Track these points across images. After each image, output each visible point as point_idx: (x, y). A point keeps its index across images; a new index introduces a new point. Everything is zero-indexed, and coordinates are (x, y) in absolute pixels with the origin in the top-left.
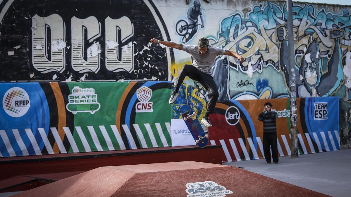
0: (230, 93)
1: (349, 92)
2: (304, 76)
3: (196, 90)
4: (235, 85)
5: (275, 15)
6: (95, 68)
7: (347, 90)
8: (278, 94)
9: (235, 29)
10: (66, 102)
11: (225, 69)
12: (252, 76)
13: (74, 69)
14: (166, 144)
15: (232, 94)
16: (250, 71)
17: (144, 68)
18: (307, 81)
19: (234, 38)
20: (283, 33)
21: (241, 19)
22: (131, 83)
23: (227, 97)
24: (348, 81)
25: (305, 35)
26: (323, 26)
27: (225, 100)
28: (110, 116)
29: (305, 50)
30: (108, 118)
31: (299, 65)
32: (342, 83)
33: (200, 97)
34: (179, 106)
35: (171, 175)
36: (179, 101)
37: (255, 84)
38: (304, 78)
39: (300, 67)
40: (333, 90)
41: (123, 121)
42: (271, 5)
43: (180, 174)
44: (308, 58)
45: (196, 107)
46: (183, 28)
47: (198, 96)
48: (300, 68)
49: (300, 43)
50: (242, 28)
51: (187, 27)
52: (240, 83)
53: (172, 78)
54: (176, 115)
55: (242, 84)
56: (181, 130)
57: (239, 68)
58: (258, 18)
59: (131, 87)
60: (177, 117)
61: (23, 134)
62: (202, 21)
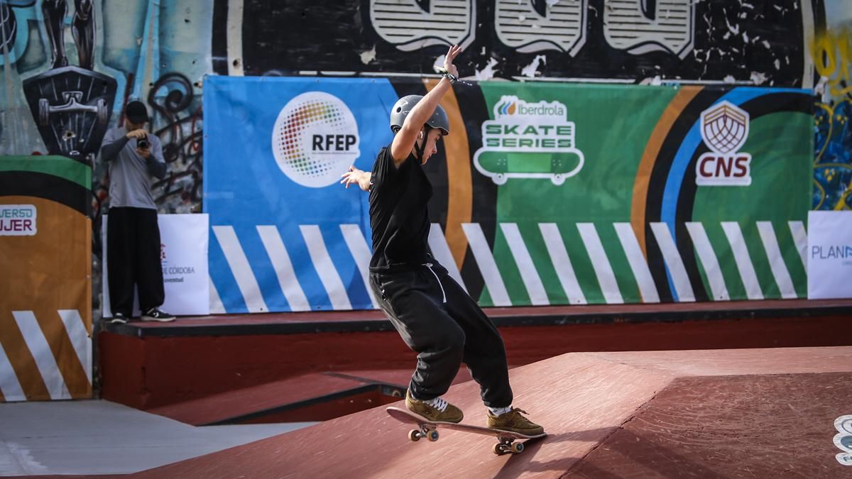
6: (570, 39)
10: (475, 143)
13: (504, 39)
14: (787, 291)
17: (726, 45)
22: (684, 89)
28: (612, 194)
30: (606, 201)
34: (835, 171)
35: (788, 387)
36: (835, 155)
41: (653, 212)
43: (820, 386)
53: (817, 79)
54: (825, 198)
56: (838, 248)
59: (684, 102)
60: (828, 205)
61: (333, 240)
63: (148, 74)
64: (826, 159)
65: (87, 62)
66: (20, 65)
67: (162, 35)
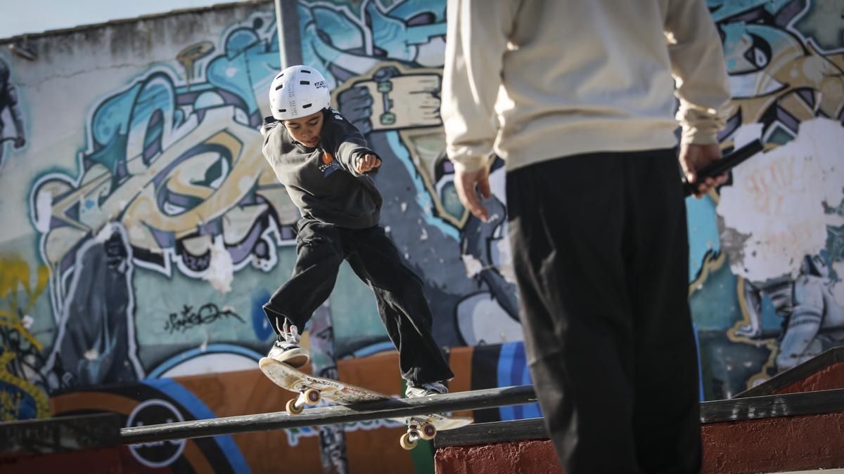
0: (142, 355)
1: (759, 299)
2: (488, 258)
4: (159, 326)
5: (329, 42)
7: (745, 292)
8: (356, 340)
9: (150, 130)
11: (115, 276)
12: (232, 285)
15: (148, 357)
16: (221, 269)
18: (502, 277)
19: (147, 162)
20: (369, 107)
21: (174, 88)
23: (129, 369)
24: (754, 254)
27: (120, 379)
31: (460, 218)
32: (715, 265)
33: (25, 379)
37: (247, 315)
38: (488, 267)
39: (461, 224)
42: (307, 12)
45: (12, 412)
47: (16, 375)
48: (461, 231)
50: (179, 122)
52: (180, 317)
55: (189, 318)
57: (174, 265)
58: (248, 72)
62: (18, 124)
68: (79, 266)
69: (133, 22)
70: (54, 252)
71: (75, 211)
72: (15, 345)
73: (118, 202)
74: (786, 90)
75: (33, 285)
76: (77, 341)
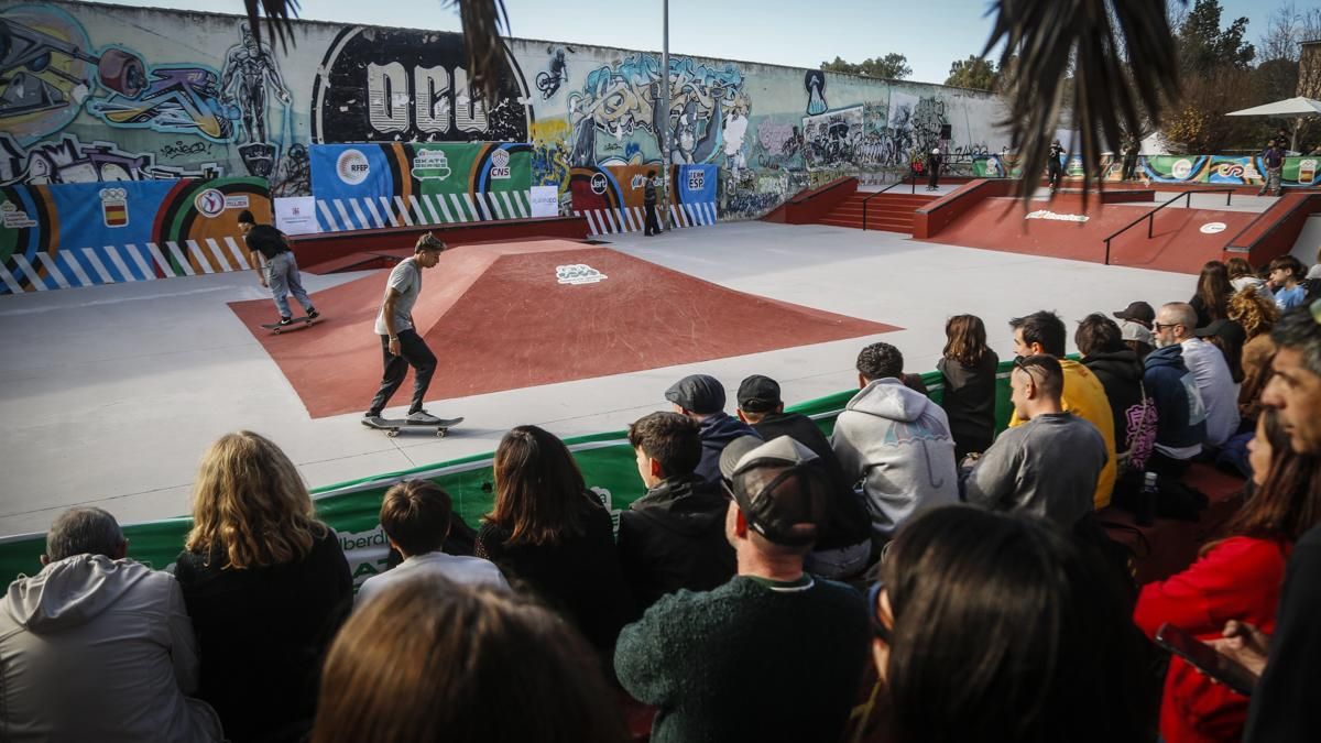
0: (597, 158)
2: (679, 140)
3: (558, 154)
4: (602, 148)
5: (650, 69)
6: (444, 127)
7: (726, 157)
8: (650, 159)
9: (603, 85)
10: (411, 166)
11: (591, 131)
12: (622, 139)
13: (420, 128)
14: (525, 215)
15: (599, 158)
16: (619, 133)
17: (500, 128)
18: (682, 146)
19: (602, 95)
20: (657, 91)
21: (610, 73)
22: (486, 144)
23: (593, 162)
24: (728, 147)
25: (682, 93)
26: (703, 83)
27: (590, 165)
28: (461, 182)
29: (681, 110)
30: (459, 186)
31: (674, 128)
33: (563, 162)
34: (539, 173)
36: (539, 166)
37: (624, 148)
38: (680, 143)
40: (711, 156)
41: (476, 189)
42: (645, 57)
44: (684, 120)
46: (545, 82)
47: (560, 161)
48: (675, 131)
49: (676, 102)
50: (611, 84)
51: (548, 81)
52: (608, 147)
53: (532, 140)
54: (536, 182)
55: (610, 148)
56: (542, 199)
57: (607, 130)
59: (485, 149)
60: (538, 185)
61: (362, 204)
62: (566, 74)
63: (287, 145)
64: (537, 168)
65: (263, 141)
66: (237, 142)
67: (292, 129)
68: (581, 127)
69: (601, 47)
70: (575, 120)
71: (581, 107)
72: (560, 150)
73: (594, 106)
74: (736, 107)
75: (568, 130)
76: (579, 151)
